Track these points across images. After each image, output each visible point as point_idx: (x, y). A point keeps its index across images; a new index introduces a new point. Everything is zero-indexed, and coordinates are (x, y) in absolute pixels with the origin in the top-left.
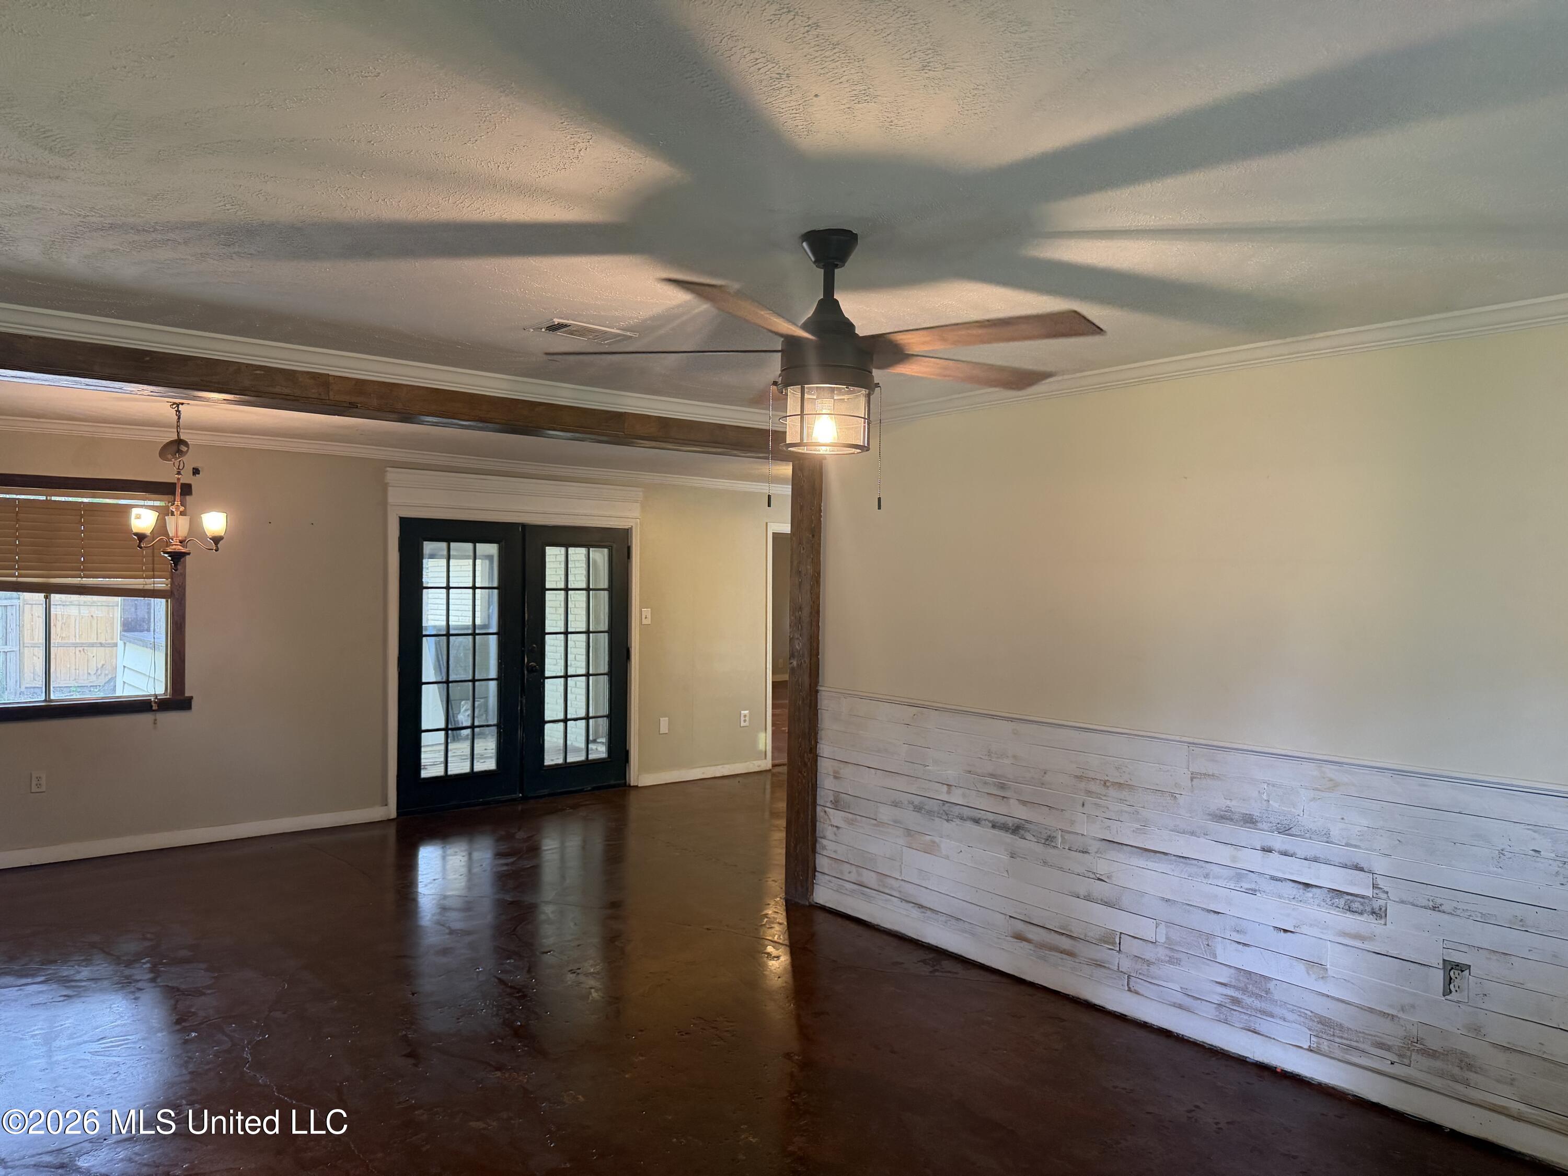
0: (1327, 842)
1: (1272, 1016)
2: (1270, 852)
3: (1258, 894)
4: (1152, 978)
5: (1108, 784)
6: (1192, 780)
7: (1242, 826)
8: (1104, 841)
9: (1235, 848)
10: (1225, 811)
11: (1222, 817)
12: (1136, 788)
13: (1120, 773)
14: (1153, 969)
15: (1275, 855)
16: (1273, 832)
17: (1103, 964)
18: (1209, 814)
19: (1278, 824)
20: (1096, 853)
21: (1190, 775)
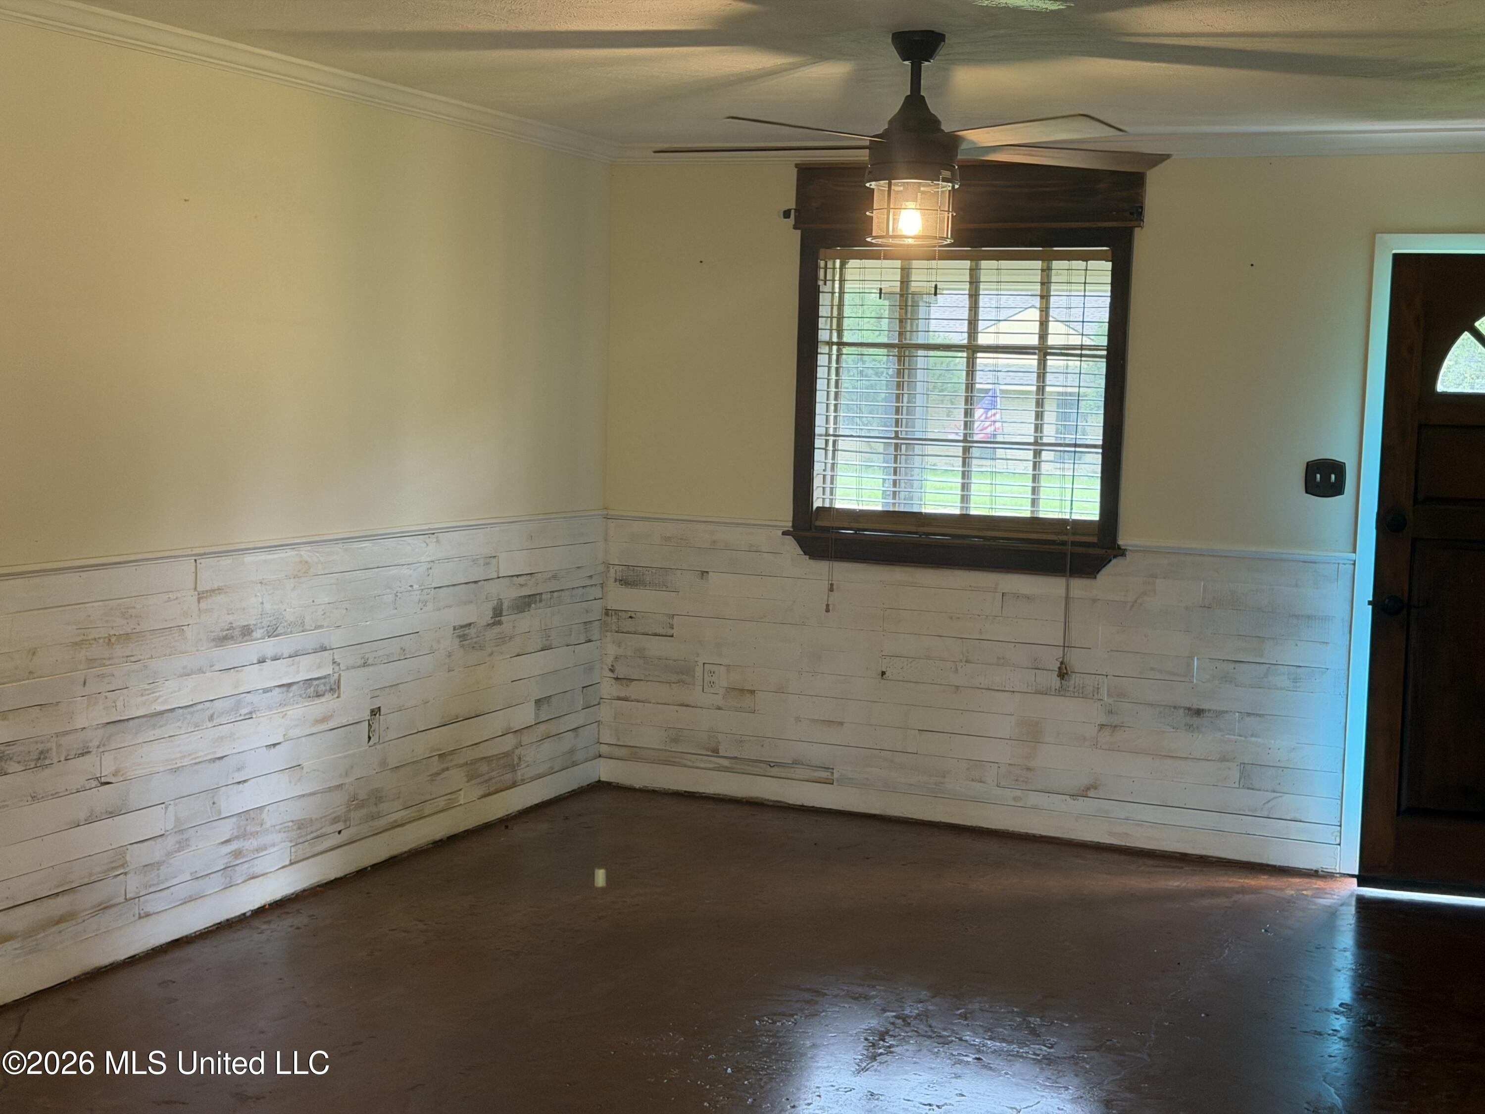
0: (303, 631)
1: (266, 849)
2: (265, 662)
3: (254, 716)
4: (163, 883)
5: (113, 640)
6: (199, 602)
7: (240, 643)
8: (108, 726)
9: (237, 671)
10: (228, 630)
11: (225, 638)
12: (143, 634)
13: (127, 619)
14: (164, 870)
15: (269, 663)
16: (264, 639)
17: (108, 904)
18: (213, 640)
19: (269, 626)
20: (98, 747)
21: (196, 597)
